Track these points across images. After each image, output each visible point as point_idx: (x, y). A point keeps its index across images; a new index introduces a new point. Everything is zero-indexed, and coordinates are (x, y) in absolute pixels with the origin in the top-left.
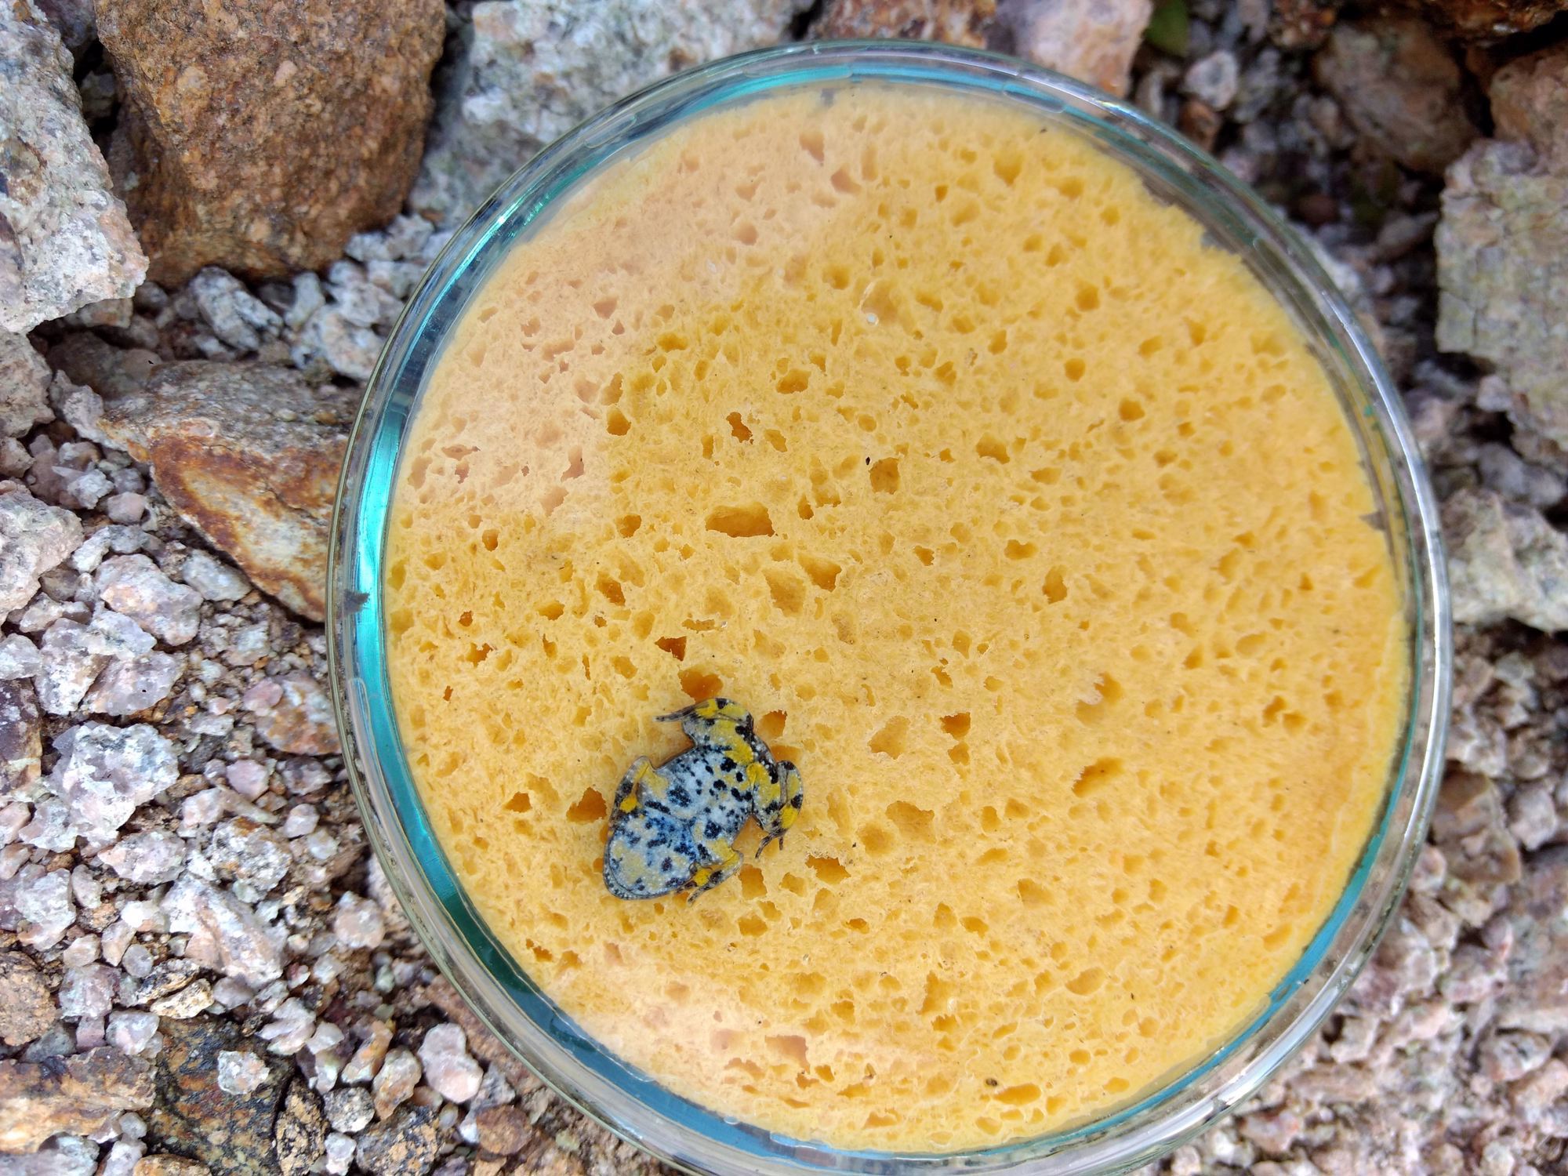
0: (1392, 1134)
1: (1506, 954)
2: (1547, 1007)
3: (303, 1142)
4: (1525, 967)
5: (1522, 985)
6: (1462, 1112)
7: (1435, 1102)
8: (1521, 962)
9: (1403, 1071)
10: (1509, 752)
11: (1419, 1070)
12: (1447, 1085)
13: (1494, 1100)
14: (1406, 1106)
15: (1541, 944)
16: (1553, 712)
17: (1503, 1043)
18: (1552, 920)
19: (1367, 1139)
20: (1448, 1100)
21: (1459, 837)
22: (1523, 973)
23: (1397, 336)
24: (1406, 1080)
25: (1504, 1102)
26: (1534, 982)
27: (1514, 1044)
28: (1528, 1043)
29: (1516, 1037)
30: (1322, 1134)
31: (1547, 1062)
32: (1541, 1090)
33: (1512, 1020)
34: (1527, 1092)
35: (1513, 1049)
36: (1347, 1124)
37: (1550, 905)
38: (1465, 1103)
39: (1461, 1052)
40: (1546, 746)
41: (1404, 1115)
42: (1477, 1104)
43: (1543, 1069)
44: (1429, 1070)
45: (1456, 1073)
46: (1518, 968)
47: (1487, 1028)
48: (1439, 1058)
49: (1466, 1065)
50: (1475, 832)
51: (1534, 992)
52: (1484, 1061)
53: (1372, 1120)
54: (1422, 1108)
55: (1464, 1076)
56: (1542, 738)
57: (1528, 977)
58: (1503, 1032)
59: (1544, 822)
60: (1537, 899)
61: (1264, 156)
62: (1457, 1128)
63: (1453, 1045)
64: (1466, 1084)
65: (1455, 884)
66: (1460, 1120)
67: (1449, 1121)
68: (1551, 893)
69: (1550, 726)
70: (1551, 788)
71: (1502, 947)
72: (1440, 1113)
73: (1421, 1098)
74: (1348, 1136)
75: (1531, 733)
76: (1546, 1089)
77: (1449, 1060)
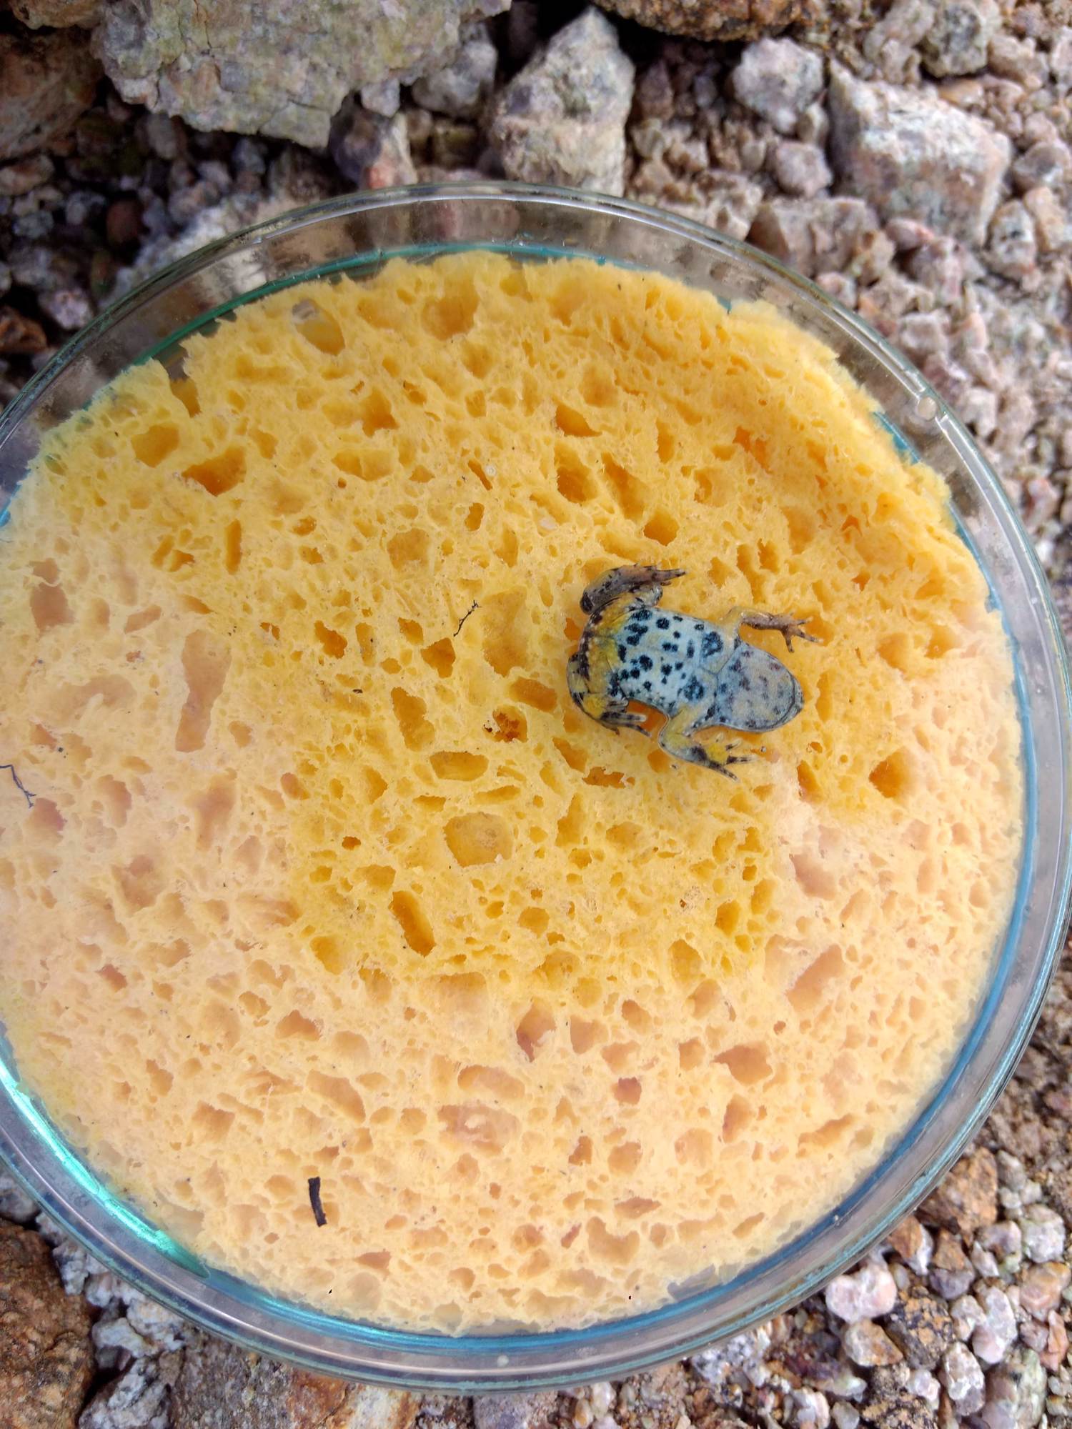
0: (1058, 383)
1: (925, 230)
2: (980, 199)
3: (904, 1414)
4: (937, 209)
5: (953, 215)
6: (1051, 304)
7: (1038, 332)
8: (932, 211)
9: (1004, 355)
10: (731, 169)
11: (1007, 339)
12: (1025, 315)
13: (1047, 267)
14: (1036, 361)
15: (921, 189)
16: (698, 109)
17: (1000, 249)
18: (902, 173)
19: (1058, 409)
20: (1039, 316)
21: (813, 252)
22: (942, 212)
23: (281, 173)
24: (1012, 353)
25: (1048, 258)
26: (954, 204)
27: (1004, 239)
28: (1007, 224)
29: (997, 232)
30: (1047, 450)
31: (1026, 208)
32: (1051, 222)
33: (980, 232)
34: (1049, 235)
35: (1009, 242)
36: (1041, 424)
37: (887, 171)
38: (1044, 299)
39: (997, 290)
40: (732, 128)
41: (1043, 365)
42: (1046, 288)
43: (1033, 214)
44: (1008, 330)
45: (1015, 301)
46: (936, 216)
47: (982, 261)
48: (999, 317)
49: (1009, 289)
50: (812, 236)
51: (962, 207)
52: (1010, 274)
53: (1043, 399)
54: (1040, 345)
55: (1019, 295)
56: (722, 128)
57: (947, 208)
58: (988, 246)
59: (809, 161)
60: (879, 182)
61: (53, 267)
62: (1063, 312)
63: (991, 298)
64: (1027, 295)
65: (857, 269)
66: (1058, 308)
67: (1056, 320)
68: (877, 169)
69: (713, 118)
70: (777, 139)
71: (920, 234)
72: (1049, 328)
73: (1032, 344)
74: (1053, 426)
75: (717, 141)
76: (1051, 215)
77: (1003, 308)
